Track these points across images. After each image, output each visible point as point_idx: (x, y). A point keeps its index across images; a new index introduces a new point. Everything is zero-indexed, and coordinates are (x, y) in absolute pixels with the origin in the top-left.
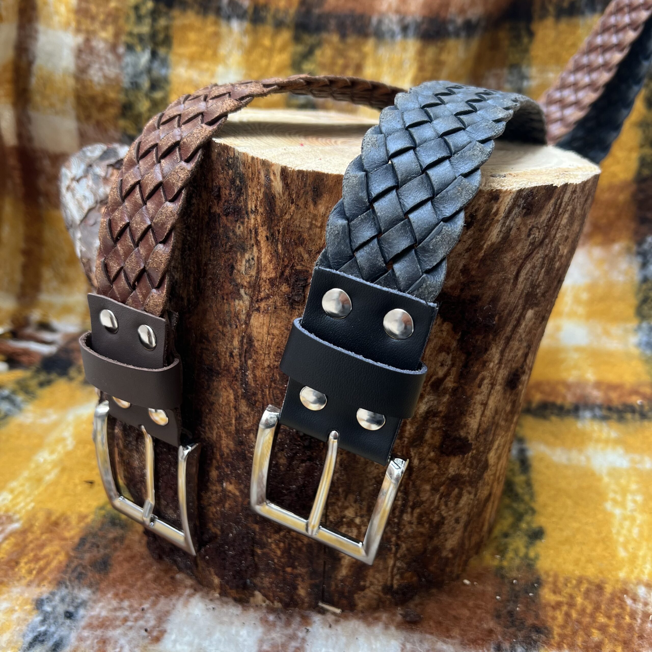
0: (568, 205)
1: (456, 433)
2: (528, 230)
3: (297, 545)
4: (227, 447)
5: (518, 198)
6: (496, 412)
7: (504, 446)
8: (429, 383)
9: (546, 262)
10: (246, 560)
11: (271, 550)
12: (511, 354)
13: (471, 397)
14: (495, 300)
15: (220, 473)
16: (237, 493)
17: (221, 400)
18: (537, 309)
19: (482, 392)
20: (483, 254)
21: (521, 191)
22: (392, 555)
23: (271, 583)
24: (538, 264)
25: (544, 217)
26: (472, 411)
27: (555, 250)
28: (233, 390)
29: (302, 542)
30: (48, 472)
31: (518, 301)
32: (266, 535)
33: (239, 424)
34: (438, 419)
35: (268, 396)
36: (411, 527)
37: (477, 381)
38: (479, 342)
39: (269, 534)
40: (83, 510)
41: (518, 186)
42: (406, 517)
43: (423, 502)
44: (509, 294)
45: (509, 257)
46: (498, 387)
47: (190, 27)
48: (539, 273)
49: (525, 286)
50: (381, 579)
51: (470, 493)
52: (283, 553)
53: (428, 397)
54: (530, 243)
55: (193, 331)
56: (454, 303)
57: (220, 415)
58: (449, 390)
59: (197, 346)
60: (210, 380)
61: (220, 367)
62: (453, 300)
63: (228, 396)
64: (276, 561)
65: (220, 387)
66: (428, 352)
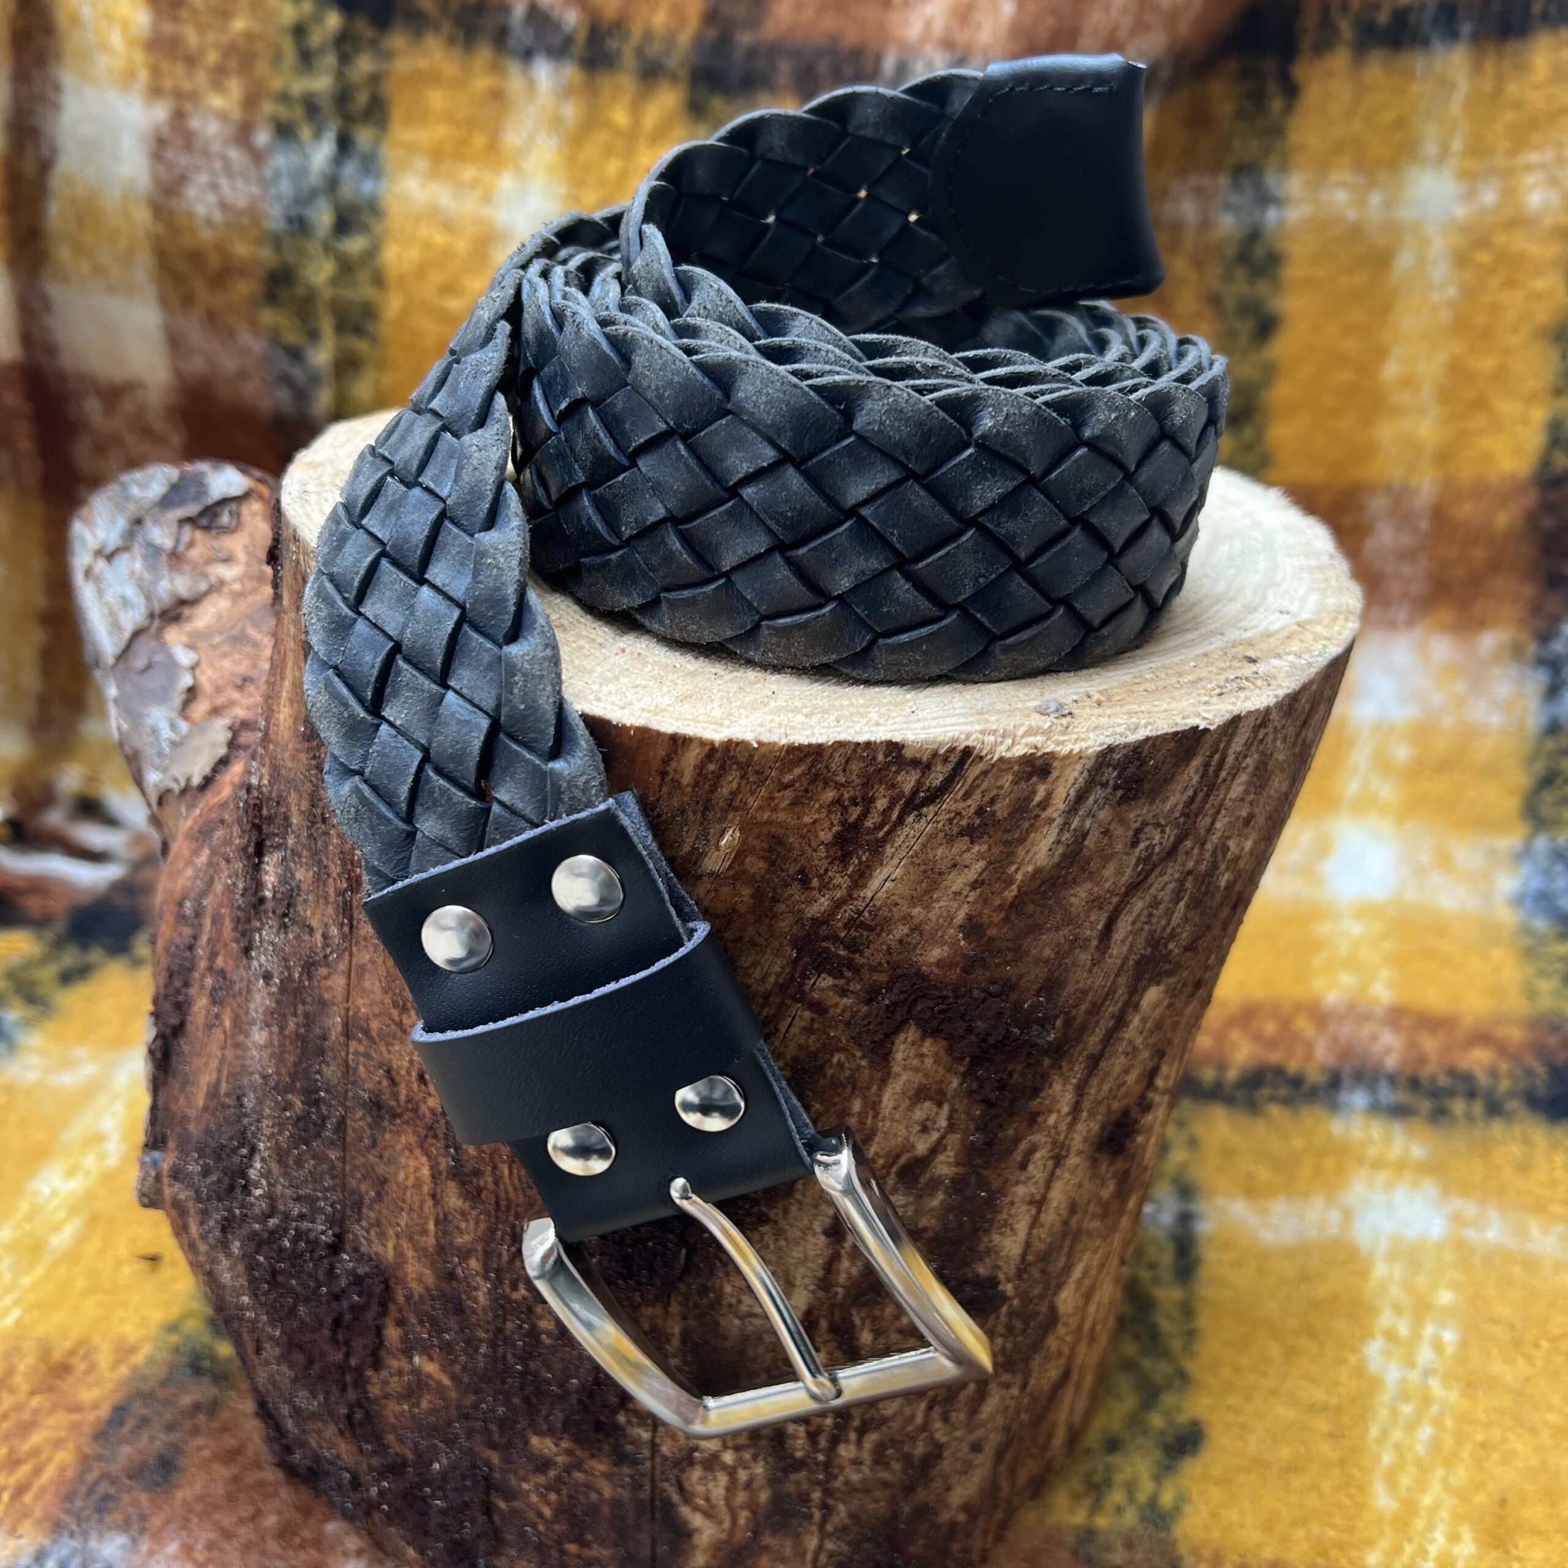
0: (1245, 756)
1: (966, 1270)
2: (1131, 833)
3: (588, 1498)
4: (420, 1279)
5: (1100, 767)
6: (1073, 1209)
7: (1101, 1267)
8: (895, 1169)
9: (1189, 885)
10: (472, 1520)
11: (529, 1505)
12: (1106, 1087)
13: (1002, 1191)
14: (1051, 986)
15: (406, 1334)
16: (446, 1381)
17: (401, 1175)
18: (1172, 980)
19: (1029, 1179)
20: (1015, 893)
21: (1111, 749)
22: (814, 1528)
24: (1166, 896)
25: (1175, 799)
26: (1006, 1220)
27: (1214, 854)
28: (429, 1157)
29: (599, 1494)
30: (57, 1228)
31: (1114, 981)
32: (515, 1474)
33: (445, 1233)
35: (507, 1181)
36: (859, 1471)
37: (1018, 1156)
38: (1016, 1076)
39: (522, 1472)
40: (130, 1330)
41: (1101, 739)
42: (846, 1451)
43: (884, 1420)
44: (1090, 971)
45: (1084, 895)
46: (1073, 1160)
47: (433, 78)
48: (1169, 913)
49: (1132, 946)
51: (1007, 1386)
52: (558, 1511)
54: (1139, 860)
55: (335, 1008)
56: (945, 997)
57: (402, 1209)
58: (942, 1182)
59: (347, 1046)
60: (376, 1125)
61: (398, 1101)
62: (945, 993)
63: (417, 1169)
64: (541, 1528)
65: (399, 1147)
66: (888, 1100)
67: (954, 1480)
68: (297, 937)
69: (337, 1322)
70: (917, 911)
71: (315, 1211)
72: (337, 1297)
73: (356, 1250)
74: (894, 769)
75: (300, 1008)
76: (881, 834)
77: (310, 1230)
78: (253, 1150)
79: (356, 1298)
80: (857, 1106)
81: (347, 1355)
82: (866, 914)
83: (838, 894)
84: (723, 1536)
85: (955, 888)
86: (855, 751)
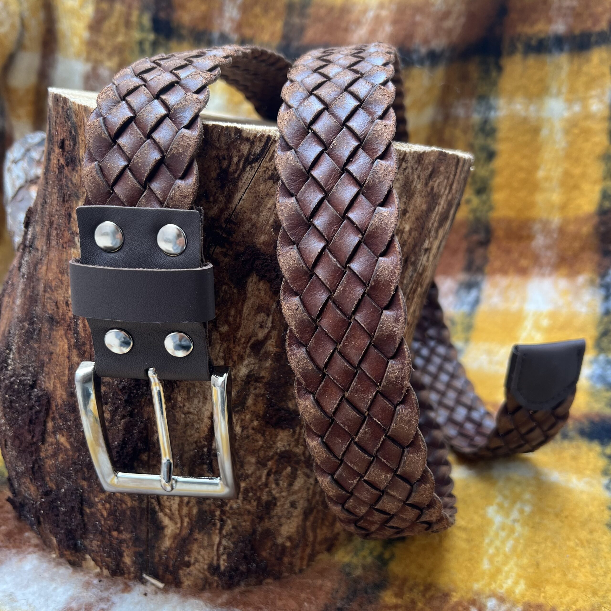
1: (283, 403)
3: (122, 507)
4: (61, 397)
8: (249, 345)
11: (98, 510)
15: (55, 424)
16: (68, 447)
17: (58, 350)
22: (217, 531)
23: (99, 546)
28: (68, 340)
29: (126, 504)
32: (93, 494)
34: (261, 385)
36: (236, 503)
39: (95, 492)
43: (248, 476)
50: (206, 557)
51: (307, 476)
52: (109, 514)
53: (250, 359)
55: (42, 281)
56: (267, 259)
57: (57, 365)
58: (271, 355)
59: (45, 296)
60: (51, 329)
61: (59, 316)
62: (267, 257)
63: (63, 346)
64: (103, 522)
65: (58, 337)
66: (245, 311)
67: (283, 520)
68: (34, 255)
69: (30, 421)
70: (254, 216)
71: (28, 371)
72: (31, 408)
73: (40, 387)
74: (239, 142)
75: (32, 284)
76: (236, 175)
77: (25, 380)
78: (11, 350)
79: (37, 407)
80: (233, 312)
81: (33, 437)
82: (233, 216)
83: (222, 205)
84: (178, 531)
85: (269, 206)
86: (222, 130)
